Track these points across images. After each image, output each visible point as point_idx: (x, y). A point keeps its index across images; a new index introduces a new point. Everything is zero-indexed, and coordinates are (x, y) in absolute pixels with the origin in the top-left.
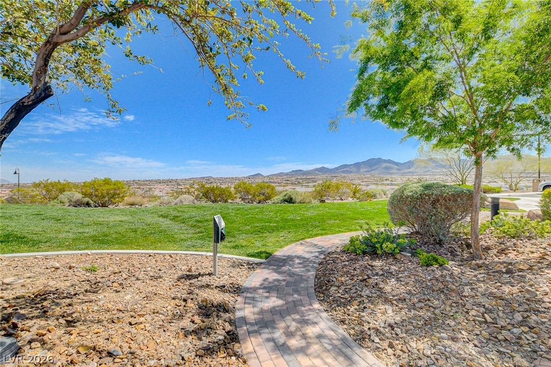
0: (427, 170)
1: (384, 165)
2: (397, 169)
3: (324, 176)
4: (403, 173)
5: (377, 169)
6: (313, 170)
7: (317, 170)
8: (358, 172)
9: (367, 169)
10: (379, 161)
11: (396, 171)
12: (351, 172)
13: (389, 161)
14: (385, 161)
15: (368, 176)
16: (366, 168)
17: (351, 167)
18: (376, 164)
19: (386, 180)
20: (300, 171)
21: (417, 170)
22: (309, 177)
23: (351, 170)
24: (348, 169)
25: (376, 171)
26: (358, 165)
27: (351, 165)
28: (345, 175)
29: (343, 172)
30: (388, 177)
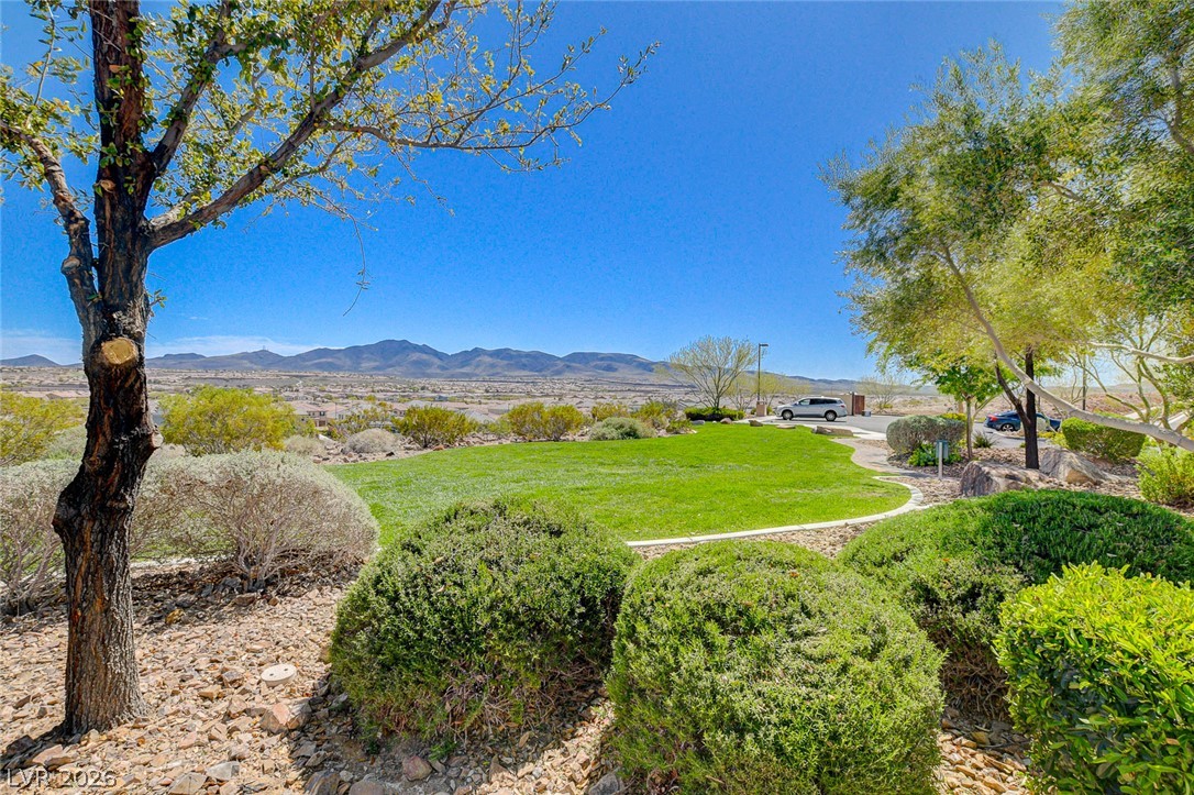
0: (495, 371)
1: (415, 356)
2: (439, 367)
3: (271, 373)
4: (453, 376)
5: (399, 364)
6: (233, 357)
7: (245, 356)
8: (355, 368)
9: (377, 364)
10: (405, 347)
11: (438, 371)
12: (338, 368)
13: (425, 349)
14: (416, 348)
15: (382, 378)
16: (376, 361)
17: (339, 355)
18: (396, 353)
19: (423, 389)
20: (193, 356)
21: (477, 371)
22: (224, 375)
23: (338, 362)
24: (330, 360)
25: (399, 369)
26: (355, 352)
27: (339, 351)
28: (326, 374)
29: (320, 366)
30: (423, 382)
